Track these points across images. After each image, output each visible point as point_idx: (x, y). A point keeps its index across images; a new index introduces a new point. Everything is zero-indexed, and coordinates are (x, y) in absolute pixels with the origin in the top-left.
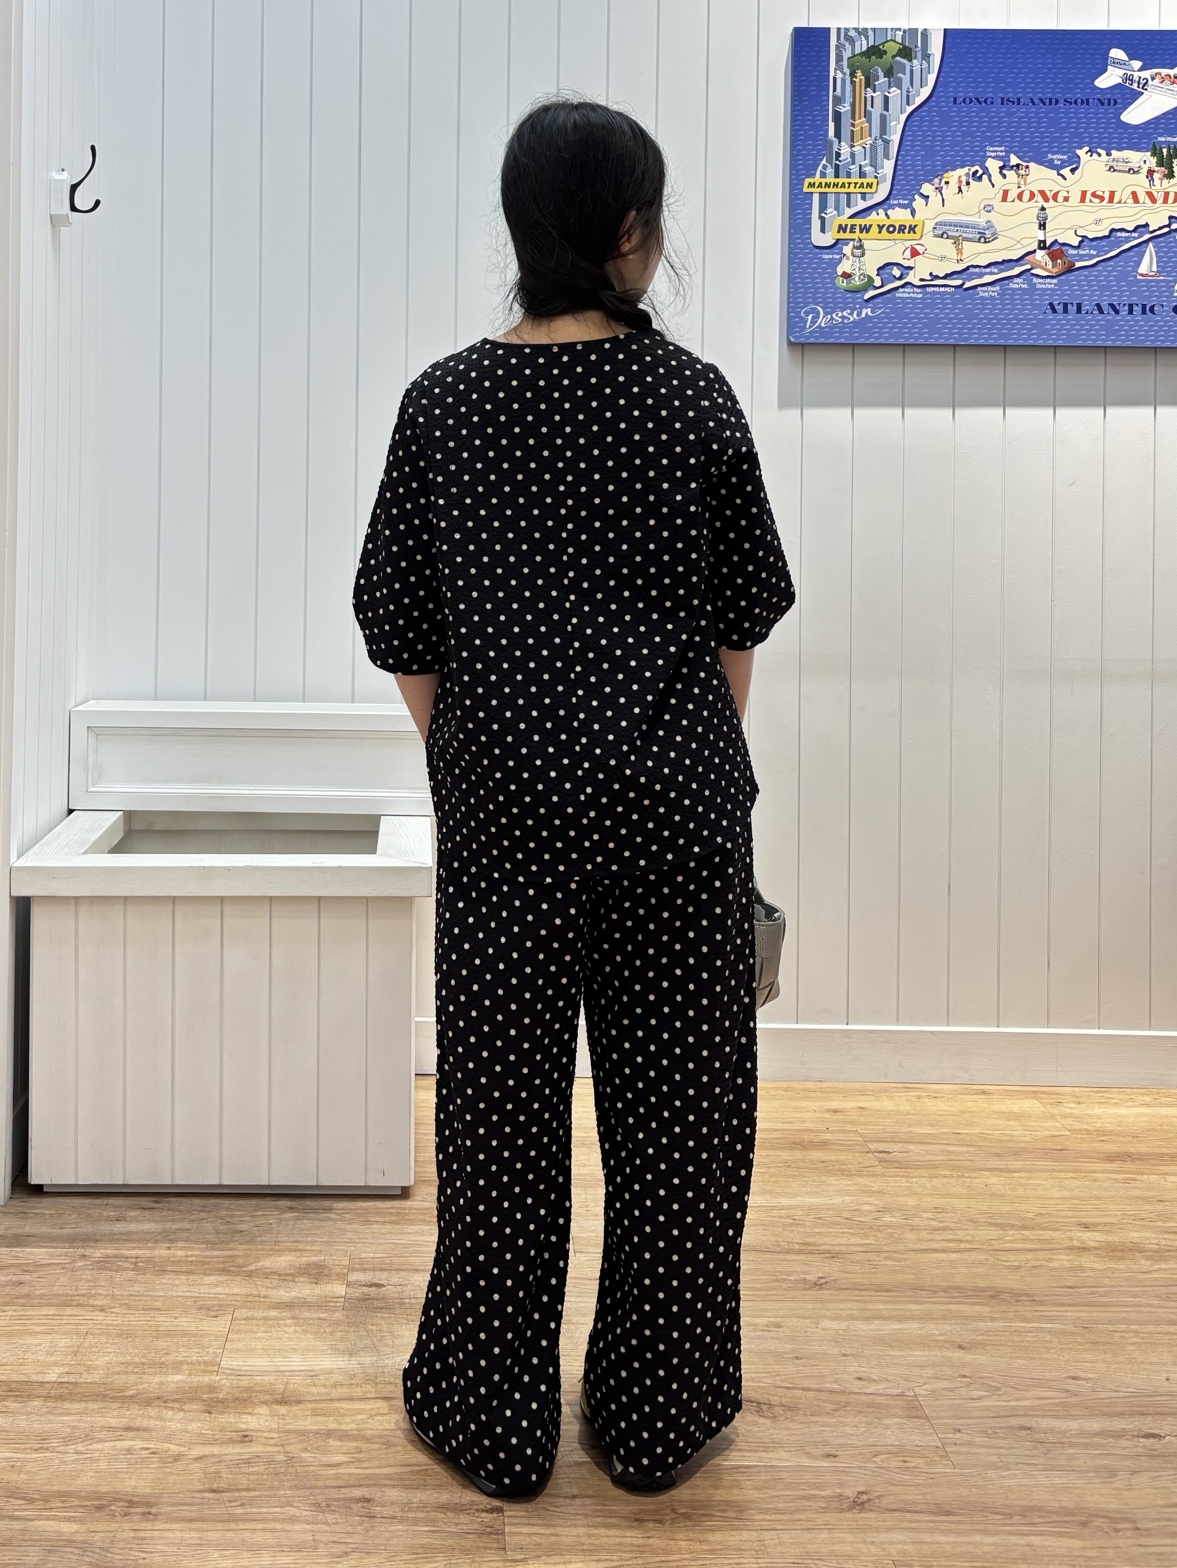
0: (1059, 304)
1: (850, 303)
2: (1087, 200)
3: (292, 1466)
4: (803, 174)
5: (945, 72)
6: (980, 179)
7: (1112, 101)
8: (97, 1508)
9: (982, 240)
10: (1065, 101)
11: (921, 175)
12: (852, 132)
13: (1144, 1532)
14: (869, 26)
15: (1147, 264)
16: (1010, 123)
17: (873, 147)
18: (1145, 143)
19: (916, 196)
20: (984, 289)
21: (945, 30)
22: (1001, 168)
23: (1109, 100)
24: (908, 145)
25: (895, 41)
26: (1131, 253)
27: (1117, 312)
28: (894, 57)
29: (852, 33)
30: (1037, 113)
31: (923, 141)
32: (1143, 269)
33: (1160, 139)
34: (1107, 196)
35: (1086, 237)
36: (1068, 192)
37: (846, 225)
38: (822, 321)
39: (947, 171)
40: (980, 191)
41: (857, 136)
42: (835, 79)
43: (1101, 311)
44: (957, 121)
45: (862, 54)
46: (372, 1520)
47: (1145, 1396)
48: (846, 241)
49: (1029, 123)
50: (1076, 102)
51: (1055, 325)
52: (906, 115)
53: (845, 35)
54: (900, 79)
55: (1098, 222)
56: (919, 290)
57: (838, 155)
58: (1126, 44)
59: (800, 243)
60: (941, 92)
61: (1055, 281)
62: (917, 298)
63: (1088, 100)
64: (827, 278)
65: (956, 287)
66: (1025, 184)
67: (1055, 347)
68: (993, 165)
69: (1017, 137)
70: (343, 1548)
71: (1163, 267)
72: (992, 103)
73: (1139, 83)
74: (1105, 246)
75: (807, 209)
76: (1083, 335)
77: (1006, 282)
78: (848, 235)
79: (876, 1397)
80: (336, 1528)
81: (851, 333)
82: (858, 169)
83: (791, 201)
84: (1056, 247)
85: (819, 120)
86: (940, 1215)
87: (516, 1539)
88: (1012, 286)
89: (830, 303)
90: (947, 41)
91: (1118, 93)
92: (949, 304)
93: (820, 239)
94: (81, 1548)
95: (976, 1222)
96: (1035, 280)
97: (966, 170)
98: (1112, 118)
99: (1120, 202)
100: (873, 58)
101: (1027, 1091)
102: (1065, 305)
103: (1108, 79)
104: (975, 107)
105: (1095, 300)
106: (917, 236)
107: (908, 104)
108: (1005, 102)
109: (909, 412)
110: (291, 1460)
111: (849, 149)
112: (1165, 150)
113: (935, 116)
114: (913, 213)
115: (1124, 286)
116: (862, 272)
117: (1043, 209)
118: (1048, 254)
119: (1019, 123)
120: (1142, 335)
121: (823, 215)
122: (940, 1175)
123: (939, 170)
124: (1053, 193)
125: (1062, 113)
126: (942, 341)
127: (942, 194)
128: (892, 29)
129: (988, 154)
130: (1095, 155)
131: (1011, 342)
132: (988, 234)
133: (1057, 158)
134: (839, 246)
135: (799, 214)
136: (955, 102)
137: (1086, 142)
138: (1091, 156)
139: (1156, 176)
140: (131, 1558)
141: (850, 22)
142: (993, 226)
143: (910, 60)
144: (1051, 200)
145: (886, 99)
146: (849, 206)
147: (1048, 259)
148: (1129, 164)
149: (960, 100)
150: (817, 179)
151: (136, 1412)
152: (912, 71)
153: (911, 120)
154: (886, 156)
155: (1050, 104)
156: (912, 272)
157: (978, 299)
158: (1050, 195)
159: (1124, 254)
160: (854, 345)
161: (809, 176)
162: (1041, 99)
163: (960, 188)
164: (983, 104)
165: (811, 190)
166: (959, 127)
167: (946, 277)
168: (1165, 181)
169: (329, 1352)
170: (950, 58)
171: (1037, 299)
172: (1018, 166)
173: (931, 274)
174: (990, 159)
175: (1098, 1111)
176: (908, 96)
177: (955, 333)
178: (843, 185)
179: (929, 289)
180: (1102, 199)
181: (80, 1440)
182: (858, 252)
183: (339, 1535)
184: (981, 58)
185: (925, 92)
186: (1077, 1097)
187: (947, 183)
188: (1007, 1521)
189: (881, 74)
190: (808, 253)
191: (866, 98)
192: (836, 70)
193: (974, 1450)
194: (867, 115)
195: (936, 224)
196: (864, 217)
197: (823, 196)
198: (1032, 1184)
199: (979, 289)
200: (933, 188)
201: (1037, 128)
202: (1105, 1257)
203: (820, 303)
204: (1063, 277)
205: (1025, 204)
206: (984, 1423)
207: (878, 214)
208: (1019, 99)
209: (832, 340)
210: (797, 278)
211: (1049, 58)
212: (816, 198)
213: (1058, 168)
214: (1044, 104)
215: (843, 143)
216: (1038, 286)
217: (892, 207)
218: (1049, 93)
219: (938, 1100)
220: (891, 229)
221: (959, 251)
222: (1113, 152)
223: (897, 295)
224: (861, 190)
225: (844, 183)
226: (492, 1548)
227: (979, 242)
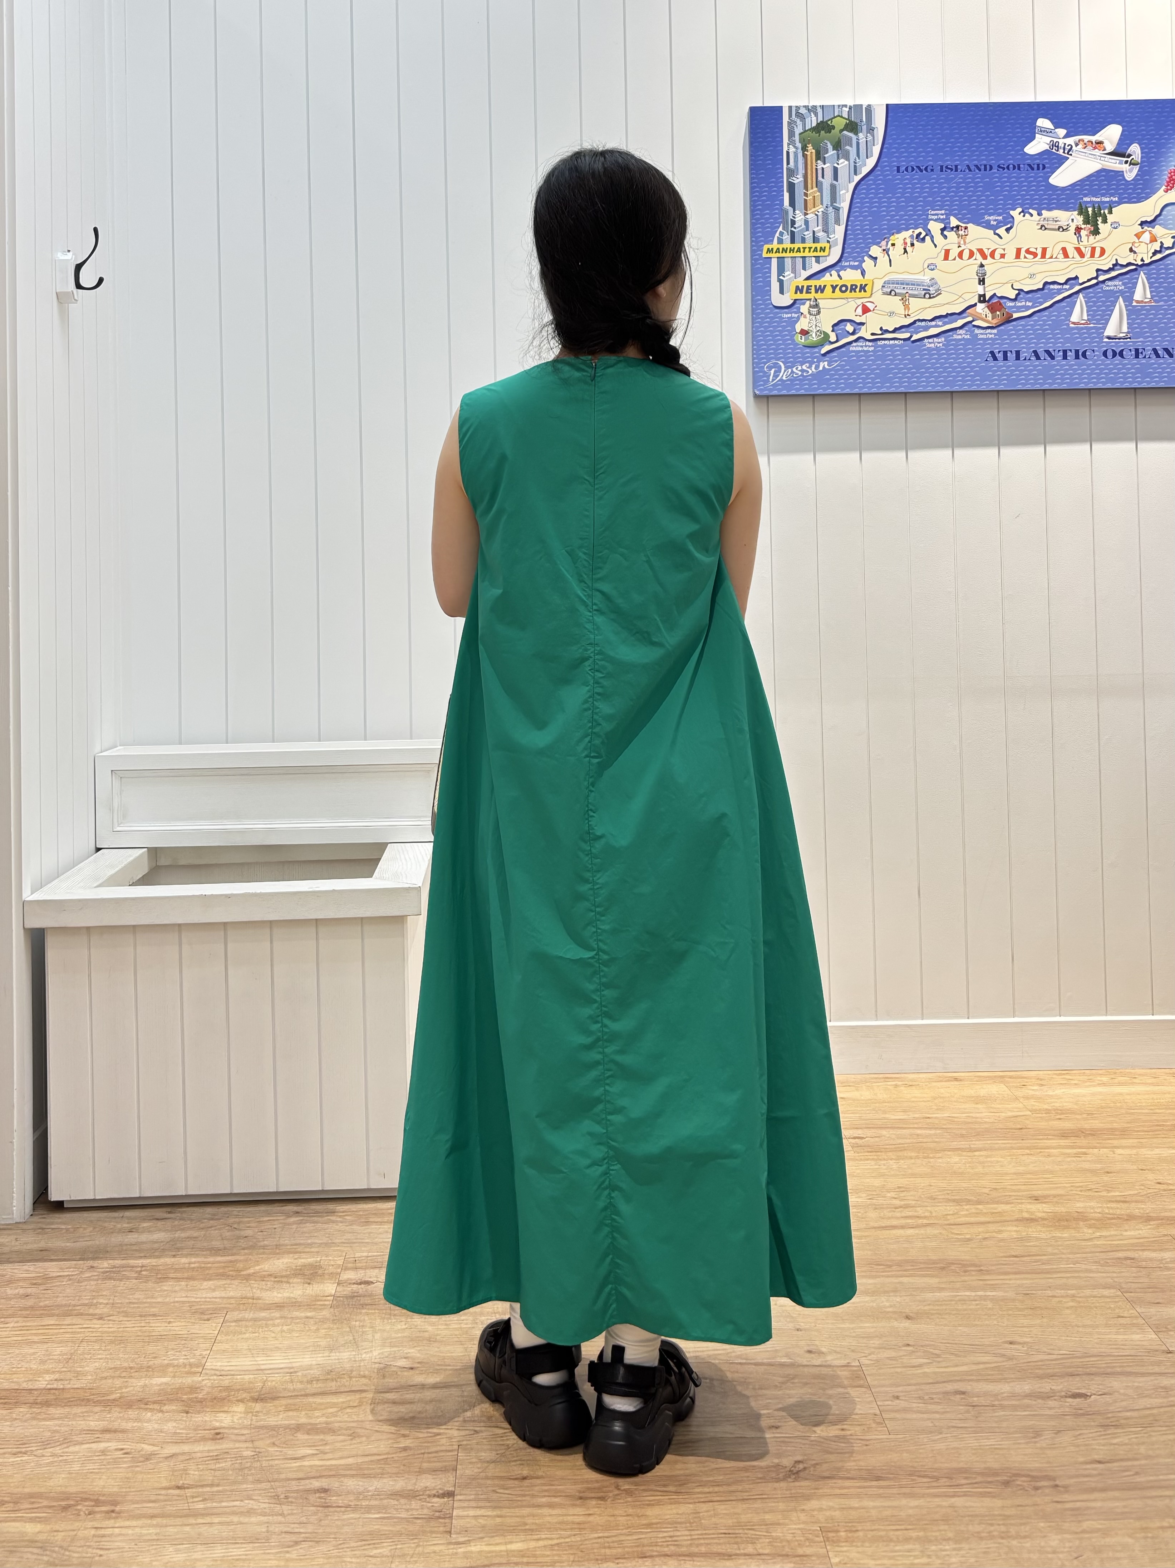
0: (999, 352)
1: (808, 357)
2: (1022, 256)
3: (258, 1461)
4: (762, 241)
5: (889, 144)
6: (923, 240)
7: (1041, 166)
8: (64, 1508)
9: (927, 296)
10: (999, 166)
11: (869, 238)
12: (806, 201)
13: (1062, 1489)
14: (818, 103)
15: (1079, 313)
16: (949, 188)
17: (825, 214)
18: (1072, 203)
19: (866, 258)
20: (931, 340)
21: (887, 105)
22: (943, 230)
23: (1038, 165)
24: (856, 212)
25: (842, 117)
26: (1063, 304)
27: (1053, 358)
28: (841, 131)
29: (803, 111)
30: (973, 179)
31: (870, 208)
32: (1075, 318)
33: (1085, 199)
34: (1039, 252)
35: (1020, 290)
36: (1004, 249)
37: (803, 287)
38: (784, 375)
39: (893, 234)
40: (924, 250)
41: (810, 204)
42: (788, 153)
43: (1038, 358)
44: (900, 188)
45: (813, 129)
46: (326, 1510)
47: (1077, 1357)
48: (803, 301)
49: (967, 188)
50: (1008, 168)
51: (996, 371)
52: (853, 184)
53: (797, 113)
54: (848, 152)
55: (1032, 276)
56: (870, 344)
57: (793, 223)
58: (1050, 114)
59: (761, 304)
60: (886, 161)
61: (995, 331)
62: (869, 351)
63: (1019, 166)
64: (786, 335)
65: (904, 340)
66: (965, 243)
67: (998, 391)
68: (935, 227)
69: (956, 201)
70: (294, 1538)
71: (1093, 316)
72: (932, 170)
73: (1064, 149)
74: (1039, 298)
75: (767, 273)
76: (1022, 379)
77: (951, 333)
78: (804, 296)
79: (822, 1369)
80: (291, 1519)
81: (810, 385)
82: (812, 234)
83: (752, 265)
84: (995, 300)
85: (775, 191)
86: (902, 1194)
87: (462, 1522)
88: (955, 337)
89: (790, 358)
90: (890, 114)
91: (1046, 159)
92: (898, 355)
93: (779, 300)
94: (41, 1547)
95: (934, 1199)
96: (977, 331)
97: (910, 232)
98: (1042, 181)
99: (1051, 257)
100: (823, 132)
101: (995, 1077)
102: (1005, 353)
103: (1037, 146)
104: (917, 175)
105: (1033, 347)
106: (868, 294)
107: (856, 174)
108: (944, 169)
109: (865, 455)
110: (258, 1455)
111: (803, 217)
112: (1090, 210)
113: (880, 184)
114: (863, 273)
115: (1058, 334)
116: (818, 329)
117: (982, 266)
118: (988, 307)
119: (958, 188)
120: (1076, 378)
121: (781, 277)
122: (906, 1157)
123: (886, 234)
124: (990, 250)
125: (996, 177)
126: (893, 390)
127: (889, 255)
128: (839, 106)
129: (930, 217)
130: (1027, 215)
131: (956, 388)
132: (932, 290)
133: (992, 219)
134: (796, 306)
135: (759, 277)
136: (898, 171)
137: (1018, 204)
138: (1024, 216)
139: (1083, 233)
140: (89, 1555)
141: (801, 102)
142: (936, 283)
143: (856, 134)
144: (989, 257)
145: (836, 170)
146: (804, 268)
147: (988, 311)
148: (1058, 223)
149: (902, 169)
150: (775, 245)
151: (116, 1415)
152: (858, 144)
153: (858, 188)
154: (837, 221)
155: (985, 170)
156: (863, 328)
157: (925, 350)
158: (987, 253)
159: (1057, 305)
160: (814, 396)
161: (767, 243)
162: (976, 166)
163: (905, 249)
164: (924, 172)
165: (769, 255)
166: (903, 194)
167: (895, 330)
168: (1092, 237)
169: (311, 1349)
170: (893, 130)
171: (979, 349)
172: (957, 227)
173: (881, 329)
174: (931, 222)
175: (1059, 1092)
176: (855, 167)
177: (905, 382)
178: (799, 250)
179: (879, 343)
180: (1035, 255)
181: (59, 1443)
182: (814, 311)
183: (293, 1526)
184: (920, 130)
185: (871, 163)
186: (1041, 1080)
187: (893, 245)
188: (935, 1484)
189: (830, 147)
190: (769, 313)
191: (817, 169)
192: (789, 144)
193: (909, 1416)
194: (819, 185)
195: (884, 283)
196: (819, 279)
197: (781, 260)
198: (991, 1162)
199: (926, 340)
200: (880, 250)
201: (974, 192)
202: (1051, 1226)
203: (782, 358)
204: (1002, 328)
205: (965, 262)
206: (922, 1390)
207: (831, 275)
208: (956, 166)
209: (793, 392)
210: (760, 336)
211: (982, 129)
212: (774, 262)
213: (994, 228)
214: (980, 170)
215: (797, 212)
216: (980, 337)
217: (844, 268)
218: (983, 160)
219: (914, 1088)
220: (844, 289)
221: (907, 307)
222: (1043, 212)
223: (851, 349)
224: (815, 254)
225: (799, 248)
226: (437, 1532)
227: (924, 297)
